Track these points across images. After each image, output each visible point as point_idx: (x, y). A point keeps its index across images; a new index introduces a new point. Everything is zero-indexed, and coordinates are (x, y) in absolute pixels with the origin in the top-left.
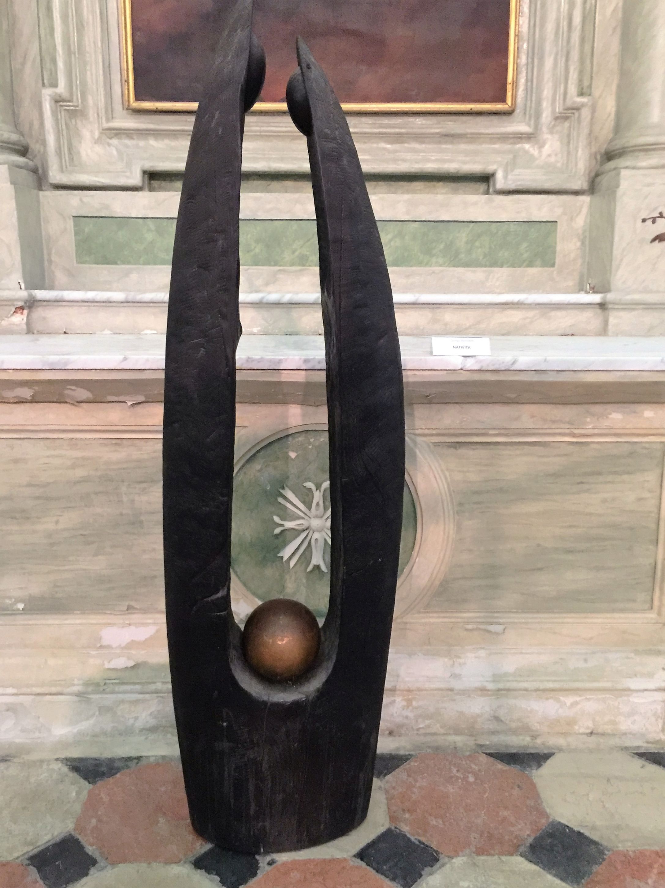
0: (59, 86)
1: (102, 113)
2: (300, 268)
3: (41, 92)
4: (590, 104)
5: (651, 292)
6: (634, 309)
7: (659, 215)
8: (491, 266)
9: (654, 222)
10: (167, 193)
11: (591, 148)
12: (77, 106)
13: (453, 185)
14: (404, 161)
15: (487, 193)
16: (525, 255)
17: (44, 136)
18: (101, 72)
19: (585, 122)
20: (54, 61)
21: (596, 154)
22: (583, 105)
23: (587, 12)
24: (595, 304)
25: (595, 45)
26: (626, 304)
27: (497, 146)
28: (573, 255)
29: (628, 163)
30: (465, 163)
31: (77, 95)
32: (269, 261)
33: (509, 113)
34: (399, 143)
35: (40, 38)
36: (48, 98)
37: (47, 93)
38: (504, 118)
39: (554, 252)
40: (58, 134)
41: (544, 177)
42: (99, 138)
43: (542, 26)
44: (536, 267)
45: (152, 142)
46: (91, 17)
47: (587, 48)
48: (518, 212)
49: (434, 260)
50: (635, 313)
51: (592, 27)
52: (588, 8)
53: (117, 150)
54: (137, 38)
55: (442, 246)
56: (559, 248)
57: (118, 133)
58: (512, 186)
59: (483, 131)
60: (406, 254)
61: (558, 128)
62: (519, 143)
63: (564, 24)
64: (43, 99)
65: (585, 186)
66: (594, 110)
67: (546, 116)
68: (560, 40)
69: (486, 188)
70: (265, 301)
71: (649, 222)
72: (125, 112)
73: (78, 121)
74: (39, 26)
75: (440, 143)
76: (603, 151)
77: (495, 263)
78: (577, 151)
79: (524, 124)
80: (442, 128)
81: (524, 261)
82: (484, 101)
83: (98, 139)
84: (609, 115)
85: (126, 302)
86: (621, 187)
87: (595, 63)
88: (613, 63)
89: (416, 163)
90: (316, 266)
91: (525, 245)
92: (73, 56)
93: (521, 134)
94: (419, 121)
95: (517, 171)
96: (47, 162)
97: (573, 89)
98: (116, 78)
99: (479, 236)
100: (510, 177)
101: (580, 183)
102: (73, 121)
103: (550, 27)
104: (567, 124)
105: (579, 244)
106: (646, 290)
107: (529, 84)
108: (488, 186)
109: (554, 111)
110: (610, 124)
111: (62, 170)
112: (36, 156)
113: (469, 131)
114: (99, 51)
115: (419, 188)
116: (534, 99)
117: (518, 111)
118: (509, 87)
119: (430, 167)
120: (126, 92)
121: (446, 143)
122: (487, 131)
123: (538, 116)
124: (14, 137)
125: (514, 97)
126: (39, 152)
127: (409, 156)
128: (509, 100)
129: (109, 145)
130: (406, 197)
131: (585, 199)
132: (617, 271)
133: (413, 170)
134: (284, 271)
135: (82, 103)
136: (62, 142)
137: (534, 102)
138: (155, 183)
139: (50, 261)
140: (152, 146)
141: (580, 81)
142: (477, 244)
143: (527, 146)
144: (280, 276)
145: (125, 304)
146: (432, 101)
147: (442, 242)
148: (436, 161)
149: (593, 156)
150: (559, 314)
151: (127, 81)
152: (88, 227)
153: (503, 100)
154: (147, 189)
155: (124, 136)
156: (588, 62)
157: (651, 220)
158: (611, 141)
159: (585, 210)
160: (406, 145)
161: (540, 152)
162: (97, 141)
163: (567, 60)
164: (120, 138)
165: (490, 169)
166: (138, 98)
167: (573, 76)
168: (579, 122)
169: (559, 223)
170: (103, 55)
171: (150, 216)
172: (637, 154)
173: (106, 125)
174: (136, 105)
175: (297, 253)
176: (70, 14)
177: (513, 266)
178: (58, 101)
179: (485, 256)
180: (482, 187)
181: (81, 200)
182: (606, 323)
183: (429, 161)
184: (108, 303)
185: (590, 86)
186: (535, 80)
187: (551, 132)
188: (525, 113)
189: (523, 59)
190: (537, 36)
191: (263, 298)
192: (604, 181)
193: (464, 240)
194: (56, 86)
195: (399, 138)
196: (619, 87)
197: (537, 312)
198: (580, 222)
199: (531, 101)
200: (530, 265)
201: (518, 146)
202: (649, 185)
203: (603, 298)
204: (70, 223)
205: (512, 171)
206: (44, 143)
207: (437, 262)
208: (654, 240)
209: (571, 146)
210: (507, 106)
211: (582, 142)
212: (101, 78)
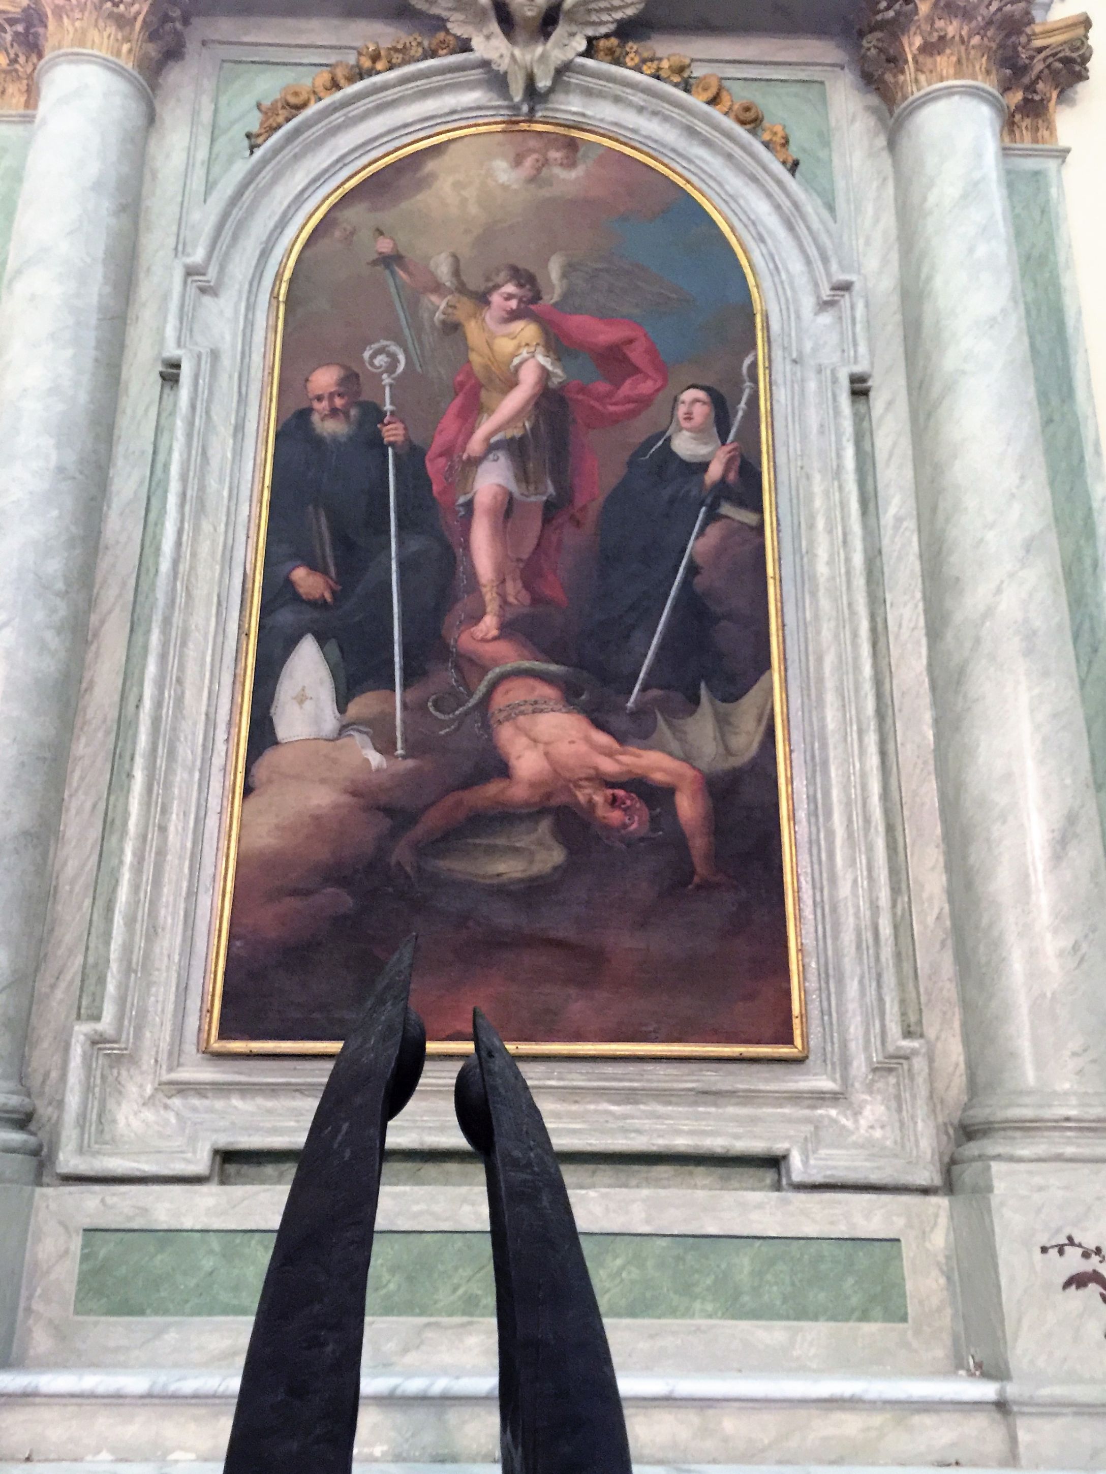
0: (103, 1019)
1: (163, 1057)
2: (465, 1319)
3: (72, 1027)
4: (923, 1050)
5: (1080, 1381)
6: (1056, 1415)
7: (1067, 1242)
8: (797, 1318)
9: (1061, 1252)
10: (249, 1188)
11: (936, 1118)
12: (126, 1049)
13: (720, 1171)
14: (639, 1131)
15: (777, 1187)
16: (854, 1300)
17: (63, 1095)
18: (172, 997)
19: (921, 1080)
20: (102, 981)
21: (945, 1124)
22: (915, 1052)
23: (898, 918)
24: (987, 1403)
25: (919, 965)
26: (1044, 1405)
27: (787, 1110)
28: (935, 1301)
29: (999, 1149)
30: (737, 1137)
31: (128, 1034)
32: (409, 1307)
33: (799, 1060)
34: (631, 1103)
35: (87, 948)
36: (82, 1038)
37: (82, 1030)
38: (794, 1067)
39: (904, 1296)
40: (88, 1089)
41: (868, 1164)
42: (152, 1097)
43: (836, 937)
44: (876, 1321)
45: (236, 1102)
46: (169, 921)
47: (907, 967)
48: (832, 1223)
49: (697, 1305)
50: (1060, 1422)
51: (910, 939)
52: (899, 912)
53: (178, 1114)
54: (234, 949)
55: (709, 1281)
56: (909, 1286)
57: (183, 1088)
58: (818, 1178)
59: (762, 1087)
60: (648, 1295)
61: (880, 1085)
62: (821, 1107)
63: (868, 936)
64: (73, 1040)
65: (938, 1181)
66: (931, 1060)
67: (859, 1067)
68: (865, 956)
69: (776, 1177)
70: (399, 1392)
71: (1054, 1252)
72: (200, 1055)
73: (124, 1073)
74: (89, 934)
75: (696, 1103)
76: (956, 1122)
77: (802, 1313)
78: (915, 1123)
79: (824, 1077)
80: (698, 1081)
81: (853, 1311)
82: (759, 1042)
83: (150, 1098)
84: (957, 1065)
85: (149, 1397)
86: (996, 1191)
87: (922, 990)
88: (950, 990)
89: (659, 1136)
90: (491, 1316)
91: (851, 1280)
92: (133, 975)
93: (823, 1093)
94: (661, 1070)
95: (823, 1152)
96: (58, 1135)
97: (894, 1029)
98: (194, 1003)
99: (772, 1262)
100: (812, 1162)
101: (927, 1175)
102: (115, 1072)
103: (848, 938)
104: (892, 1080)
105: (942, 1281)
106: (1073, 1378)
107: (826, 1018)
108: (779, 1174)
109: (869, 1058)
110: (959, 1081)
111: (80, 1150)
112: (43, 1125)
113: (741, 1086)
114: (175, 967)
115: (666, 1175)
116: (836, 1040)
117: (812, 1057)
118: (796, 1022)
119: (682, 1143)
120: (206, 1027)
121: (705, 1104)
122: (768, 1088)
123: (845, 1063)
124: (14, 1101)
125: (805, 1037)
126: (49, 1119)
127: (647, 1123)
128: (798, 1041)
129: (166, 1107)
130: (645, 1192)
131: (941, 1202)
132: (1015, 1340)
133: (654, 1149)
134: (437, 1325)
135: (134, 1043)
136: (90, 1106)
137: (836, 1046)
138: (231, 1168)
139: (28, 1310)
140: (235, 1107)
141: (904, 1014)
142: (769, 1277)
143: (833, 1112)
144: (429, 1334)
145: (147, 1401)
146: (679, 1040)
147: (708, 1275)
148: (692, 1133)
149: (942, 1129)
150: (928, 1420)
151: (210, 1011)
152: (105, 1248)
153: (790, 1041)
154: (216, 1179)
155: (192, 1093)
156: (911, 985)
157: (1056, 1250)
158: (966, 1107)
159: (943, 1220)
160: (642, 1107)
161: (856, 1121)
162: (148, 1102)
163: (879, 986)
164: (185, 1097)
165: (779, 1147)
166: (224, 1035)
167: (892, 1009)
168: (912, 1078)
169: (903, 1241)
170: (179, 975)
171: (216, 1226)
172: (1010, 1133)
173: (166, 1077)
174: (217, 1045)
175: (460, 1292)
176: (139, 918)
177: (833, 1318)
178: (97, 1042)
179: (785, 1300)
180: (769, 1176)
181: (103, 1201)
182: (1013, 1440)
183: (678, 1132)
184: (116, 1399)
185: (920, 1022)
186: (834, 1014)
187: (870, 1091)
188: (825, 1061)
189: (812, 984)
190: (830, 953)
191: (395, 1388)
192: (968, 1174)
193: (747, 1270)
194: (97, 1018)
195: (630, 1096)
196: (964, 1024)
197: (888, 1416)
198: (939, 1239)
199: (833, 1043)
200: (865, 1317)
201: (820, 1112)
202: (1041, 1189)
203: (1002, 1392)
204: (76, 1243)
205: (814, 1152)
206: (60, 1104)
207: (702, 1310)
208: (1067, 1284)
209: (904, 1113)
210: (795, 1050)
211: (922, 1109)
212: (170, 1007)
